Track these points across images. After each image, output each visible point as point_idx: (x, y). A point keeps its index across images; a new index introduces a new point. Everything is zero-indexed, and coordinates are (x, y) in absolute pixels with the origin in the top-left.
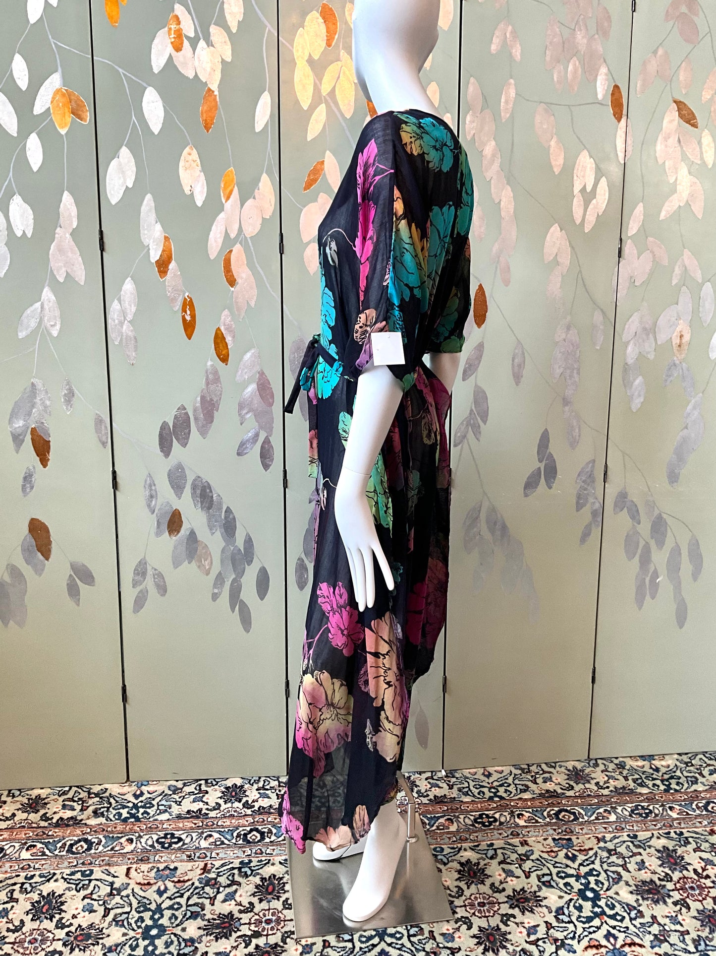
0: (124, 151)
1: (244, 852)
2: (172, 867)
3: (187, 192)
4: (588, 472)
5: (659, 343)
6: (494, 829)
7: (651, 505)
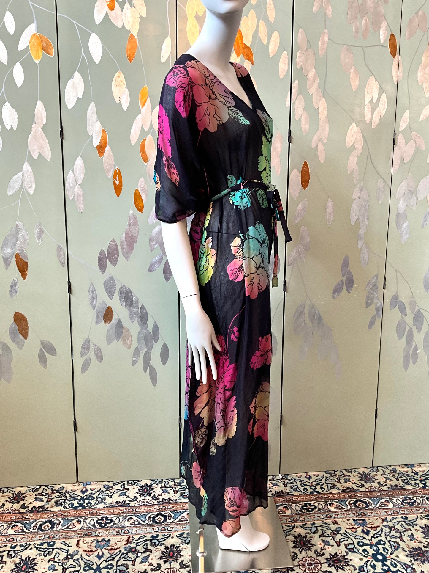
0: (77, 75)
1: (153, 529)
2: (107, 540)
3: (117, 101)
4: (373, 283)
5: (419, 199)
6: (315, 513)
7: (413, 304)
